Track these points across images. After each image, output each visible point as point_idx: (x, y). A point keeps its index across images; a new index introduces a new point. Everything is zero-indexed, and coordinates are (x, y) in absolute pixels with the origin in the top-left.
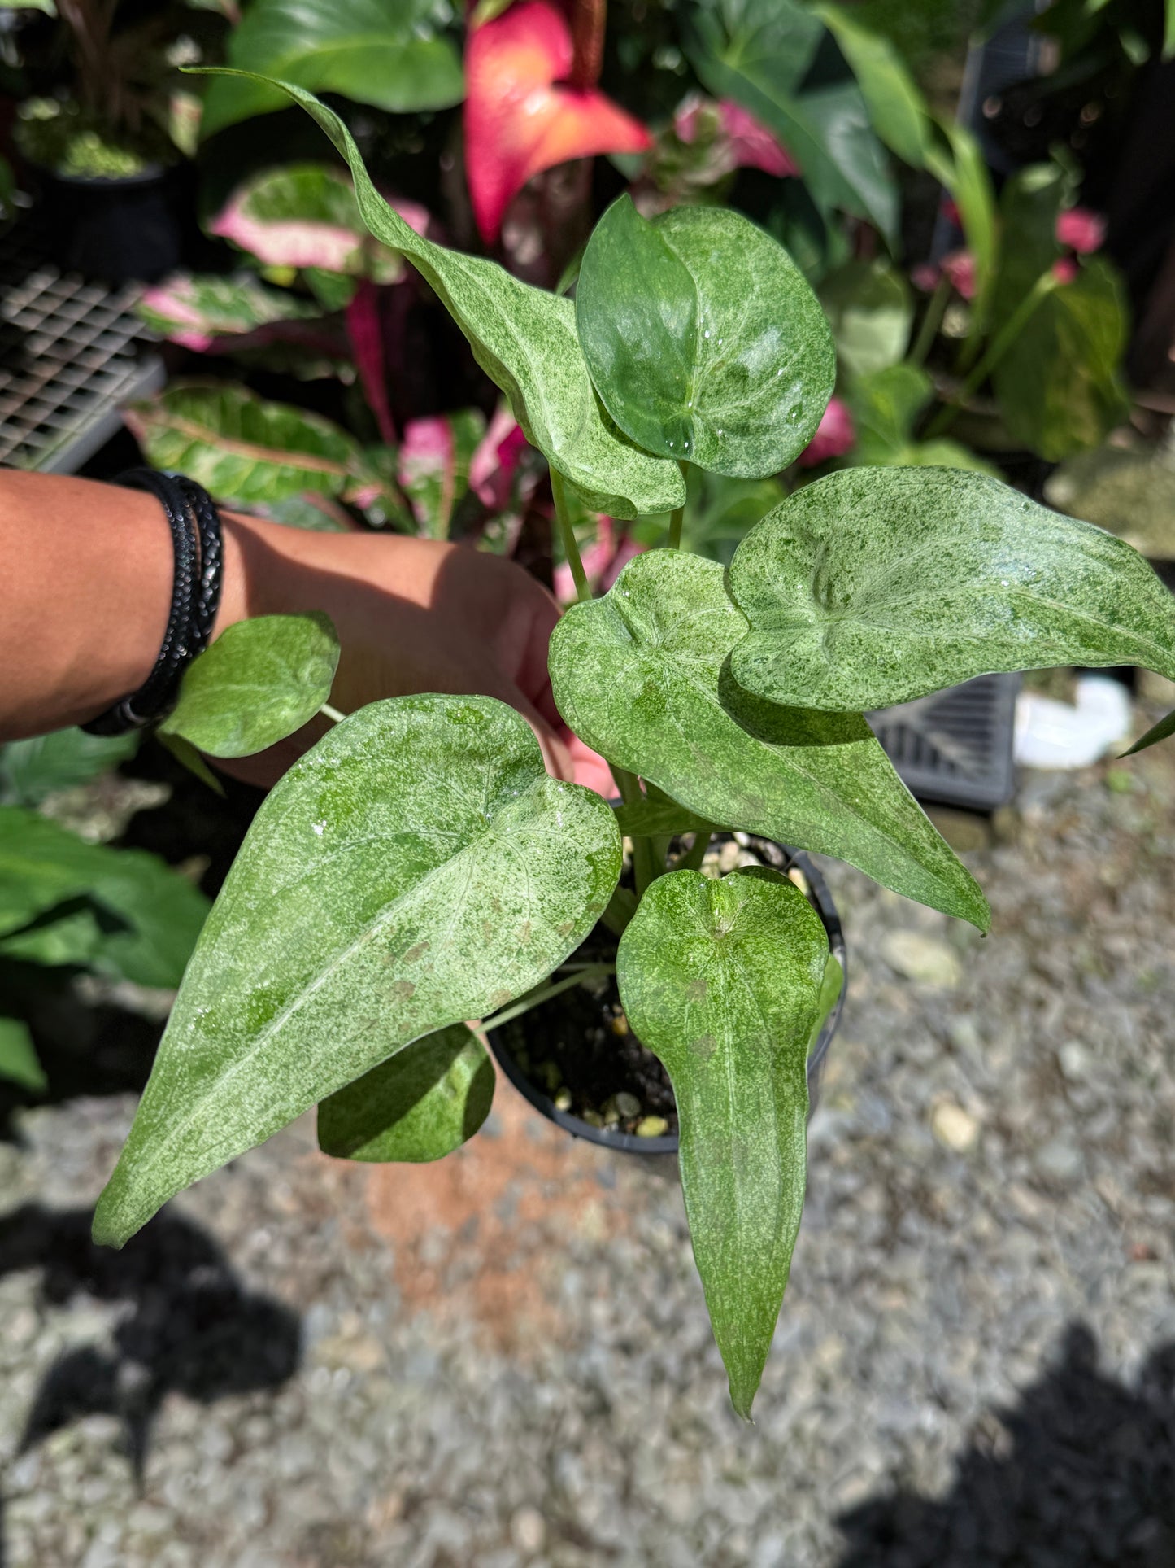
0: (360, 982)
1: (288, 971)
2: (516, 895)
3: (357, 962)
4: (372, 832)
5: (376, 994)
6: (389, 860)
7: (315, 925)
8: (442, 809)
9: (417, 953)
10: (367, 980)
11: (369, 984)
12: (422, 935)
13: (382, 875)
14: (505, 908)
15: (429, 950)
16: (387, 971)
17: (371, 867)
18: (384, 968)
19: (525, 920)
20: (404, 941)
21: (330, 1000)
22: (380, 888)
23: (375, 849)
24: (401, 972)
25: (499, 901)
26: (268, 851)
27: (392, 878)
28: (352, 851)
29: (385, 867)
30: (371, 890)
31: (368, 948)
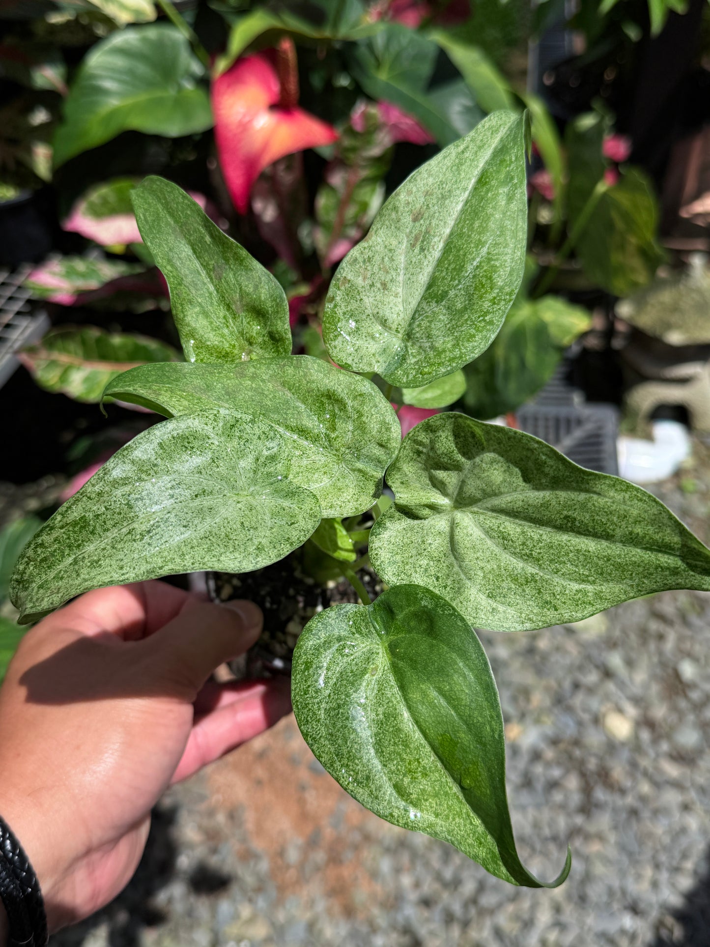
0: (439, 212)
1: (476, 200)
2: (375, 297)
3: (445, 222)
4: (461, 289)
5: (429, 209)
6: (446, 279)
7: (471, 225)
8: (428, 324)
9: (416, 239)
10: (437, 214)
11: (435, 213)
12: (417, 250)
13: (447, 269)
14: (379, 285)
15: (411, 244)
16: (428, 223)
17: (454, 269)
18: (430, 224)
19: (366, 282)
20: (425, 243)
21: (452, 199)
22: (446, 262)
23: (455, 280)
24: (421, 224)
25: (383, 289)
26: (510, 251)
27: (442, 271)
28: (467, 272)
29: (447, 273)
30: (450, 258)
31: (442, 232)
